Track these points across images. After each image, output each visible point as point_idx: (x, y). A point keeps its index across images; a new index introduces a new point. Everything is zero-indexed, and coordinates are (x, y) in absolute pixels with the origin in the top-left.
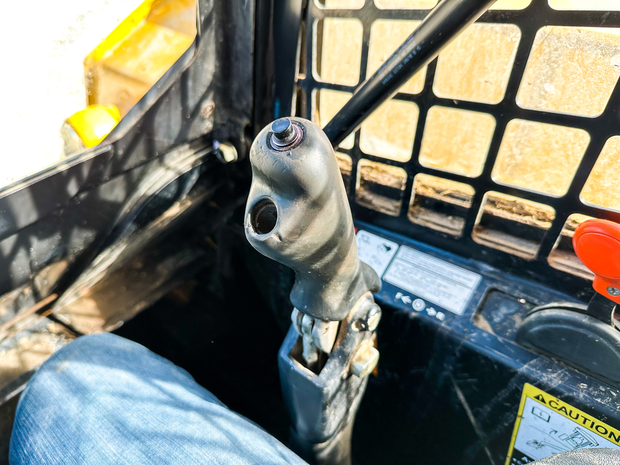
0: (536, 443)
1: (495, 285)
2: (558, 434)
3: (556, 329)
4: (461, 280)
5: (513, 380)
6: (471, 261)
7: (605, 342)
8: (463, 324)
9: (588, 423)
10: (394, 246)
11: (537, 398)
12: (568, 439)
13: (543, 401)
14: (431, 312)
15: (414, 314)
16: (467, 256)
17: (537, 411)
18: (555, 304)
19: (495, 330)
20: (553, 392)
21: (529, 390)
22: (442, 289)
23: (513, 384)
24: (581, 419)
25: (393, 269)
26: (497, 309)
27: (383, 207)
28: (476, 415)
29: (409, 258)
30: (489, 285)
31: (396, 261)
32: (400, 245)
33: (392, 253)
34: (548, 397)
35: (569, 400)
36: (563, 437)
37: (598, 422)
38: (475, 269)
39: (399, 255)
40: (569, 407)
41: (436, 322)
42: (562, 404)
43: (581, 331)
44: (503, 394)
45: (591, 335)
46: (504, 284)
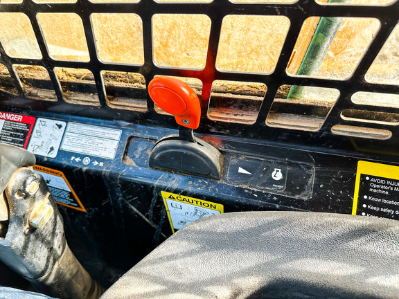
0: (182, 222)
1: (132, 134)
2: (189, 214)
3: (166, 153)
4: (111, 136)
5: (154, 191)
6: (114, 121)
7: (193, 154)
8: (116, 166)
9: (199, 203)
10: (63, 124)
11: (170, 197)
12: (194, 215)
13: (173, 198)
14: (96, 163)
15: (85, 169)
16: (111, 119)
17: (174, 205)
18: (164, 138)
19: (137, 164)
20: (176, 192)
21: (165, 195)
22: (100, 145)
23: (155, 194)
24: (195, 202)
25: (66, 140)
26: (136, 149)
27: (47, 97)
28: (147, 217)
29: (75, 130)
30: (128, 135)
31: (67, 134)
32: (67, 122)
33: (63, 129)
34: (175, 196)
35: (185, 193)
36: (192, 215)
37: (203, 201)
38: (118, 127)
39: (68, 130)
40: (187, 198)
41: (100, 170)
42: (183, 197)
43: (179, 150)
44: (154, 200)
45: (185, 152)
46: (137, 132)
